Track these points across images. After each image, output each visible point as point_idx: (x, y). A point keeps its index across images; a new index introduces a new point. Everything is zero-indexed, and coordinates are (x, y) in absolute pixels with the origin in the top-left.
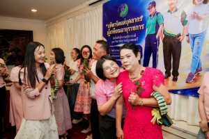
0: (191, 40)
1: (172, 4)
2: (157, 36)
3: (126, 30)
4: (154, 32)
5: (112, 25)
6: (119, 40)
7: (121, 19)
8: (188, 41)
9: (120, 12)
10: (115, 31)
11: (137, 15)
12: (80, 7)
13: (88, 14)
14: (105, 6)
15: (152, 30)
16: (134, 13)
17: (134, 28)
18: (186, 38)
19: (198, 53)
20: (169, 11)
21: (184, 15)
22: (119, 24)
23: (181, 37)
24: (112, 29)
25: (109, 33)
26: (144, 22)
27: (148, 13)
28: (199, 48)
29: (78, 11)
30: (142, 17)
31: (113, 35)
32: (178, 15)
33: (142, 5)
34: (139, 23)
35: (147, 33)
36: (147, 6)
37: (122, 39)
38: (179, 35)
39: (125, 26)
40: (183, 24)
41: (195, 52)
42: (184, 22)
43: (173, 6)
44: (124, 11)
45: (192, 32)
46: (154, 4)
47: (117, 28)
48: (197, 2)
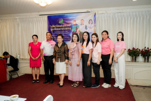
1: (82, 22)
3: (62, 29)
5: (54, 26)
9: (59, 21)
11: (68, 24)
15: (75, 30)
17: (66, 29)
20: (81, 24)
21: (86, 26)
22: (58, 26)
24: (53, 28)
26: (71, 27)
31: (54, 31)
32: (84, 26)
34: (69, 27)
46: (75, 21)
47: (57, 28)
48: (90, 23)
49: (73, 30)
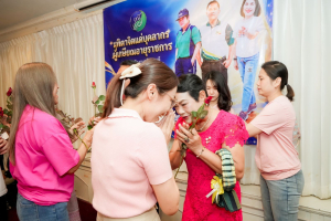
0: (240, 66)
1: (212, 14)
2: (192, 61)
3: (145, 50)
4: (188, 55)
5: (120, 43)
7: (136, 34)
8: (237, 68)
9: (133, 22)
10: (125, 53)
11: (161, 28)
12: (62, 12)
13: (76, 24)
14: (107, 13)
15: (185, 51)
16: (156, 25)
17: (157, 48)
18: (233, 63)
19: (250, 83)
20: (208, 25)
21: (229, 30)
22: (132, 41)
23: (227, 62)
24: (120, 49)
25: (115, 56)
26: (171, 39)
27: (178, 26)
28: (251, 76)
29: (57, 18)
30: (168, 31)
32: (222, 29)
33: (168, 13)
34: (165, 41)
35: (177, 55)
36: (175, 16)
38: (224, 59)
39: (143, 45)
40: (229, 44)
41: (246, 82)
42: (230, 41)
43: (213, 17)
44: (140, 22)
45: (242, 54)
46: (186, 13)
47: (129, 47)
48: (246, 14)
49: (181, 51)
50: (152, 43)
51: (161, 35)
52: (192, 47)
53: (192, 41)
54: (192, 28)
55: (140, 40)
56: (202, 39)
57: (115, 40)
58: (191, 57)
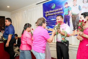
1: (74, 3)
3: (55, 13)
5: (48, 12)
6: (51, 17)
7: (52, 9)
9: (51, 7)
10: (49, 14)
11: (60, 7)
13: (35, 8)
14: (44, 5)
17: (58, 13)
20: (73, 6)
22: (51, 11)
24: (47, 14)
25: (46, 15)
26: (63, 10)
30: (62, 8)
31: (48, 16)
36: (64, 4)
37: (53, 17)
38: (78, 14)
44: (54, 6)
46: (67, 3)
47: (50, 13)
48: (84, 2)
49: (65, 13)
50: (57, 11)
51: (59, 9)
52: (69, 12)
53: (68, 10)
54: (68, 7)
55: (54, 11)
56: (72, 10)
57: (46, 11)
58: (68, 14)
